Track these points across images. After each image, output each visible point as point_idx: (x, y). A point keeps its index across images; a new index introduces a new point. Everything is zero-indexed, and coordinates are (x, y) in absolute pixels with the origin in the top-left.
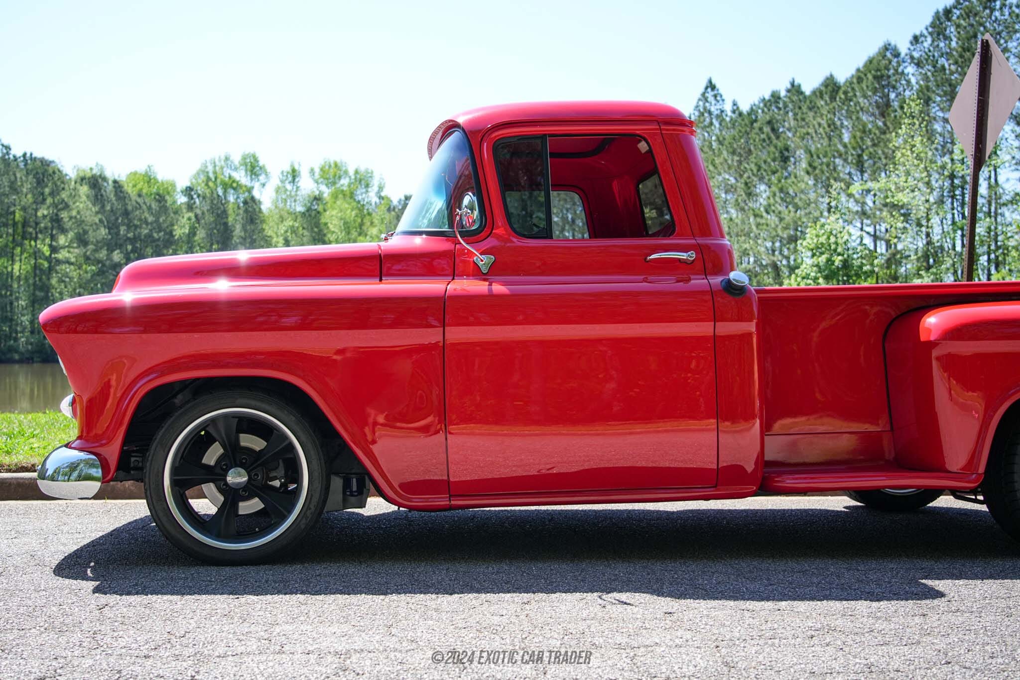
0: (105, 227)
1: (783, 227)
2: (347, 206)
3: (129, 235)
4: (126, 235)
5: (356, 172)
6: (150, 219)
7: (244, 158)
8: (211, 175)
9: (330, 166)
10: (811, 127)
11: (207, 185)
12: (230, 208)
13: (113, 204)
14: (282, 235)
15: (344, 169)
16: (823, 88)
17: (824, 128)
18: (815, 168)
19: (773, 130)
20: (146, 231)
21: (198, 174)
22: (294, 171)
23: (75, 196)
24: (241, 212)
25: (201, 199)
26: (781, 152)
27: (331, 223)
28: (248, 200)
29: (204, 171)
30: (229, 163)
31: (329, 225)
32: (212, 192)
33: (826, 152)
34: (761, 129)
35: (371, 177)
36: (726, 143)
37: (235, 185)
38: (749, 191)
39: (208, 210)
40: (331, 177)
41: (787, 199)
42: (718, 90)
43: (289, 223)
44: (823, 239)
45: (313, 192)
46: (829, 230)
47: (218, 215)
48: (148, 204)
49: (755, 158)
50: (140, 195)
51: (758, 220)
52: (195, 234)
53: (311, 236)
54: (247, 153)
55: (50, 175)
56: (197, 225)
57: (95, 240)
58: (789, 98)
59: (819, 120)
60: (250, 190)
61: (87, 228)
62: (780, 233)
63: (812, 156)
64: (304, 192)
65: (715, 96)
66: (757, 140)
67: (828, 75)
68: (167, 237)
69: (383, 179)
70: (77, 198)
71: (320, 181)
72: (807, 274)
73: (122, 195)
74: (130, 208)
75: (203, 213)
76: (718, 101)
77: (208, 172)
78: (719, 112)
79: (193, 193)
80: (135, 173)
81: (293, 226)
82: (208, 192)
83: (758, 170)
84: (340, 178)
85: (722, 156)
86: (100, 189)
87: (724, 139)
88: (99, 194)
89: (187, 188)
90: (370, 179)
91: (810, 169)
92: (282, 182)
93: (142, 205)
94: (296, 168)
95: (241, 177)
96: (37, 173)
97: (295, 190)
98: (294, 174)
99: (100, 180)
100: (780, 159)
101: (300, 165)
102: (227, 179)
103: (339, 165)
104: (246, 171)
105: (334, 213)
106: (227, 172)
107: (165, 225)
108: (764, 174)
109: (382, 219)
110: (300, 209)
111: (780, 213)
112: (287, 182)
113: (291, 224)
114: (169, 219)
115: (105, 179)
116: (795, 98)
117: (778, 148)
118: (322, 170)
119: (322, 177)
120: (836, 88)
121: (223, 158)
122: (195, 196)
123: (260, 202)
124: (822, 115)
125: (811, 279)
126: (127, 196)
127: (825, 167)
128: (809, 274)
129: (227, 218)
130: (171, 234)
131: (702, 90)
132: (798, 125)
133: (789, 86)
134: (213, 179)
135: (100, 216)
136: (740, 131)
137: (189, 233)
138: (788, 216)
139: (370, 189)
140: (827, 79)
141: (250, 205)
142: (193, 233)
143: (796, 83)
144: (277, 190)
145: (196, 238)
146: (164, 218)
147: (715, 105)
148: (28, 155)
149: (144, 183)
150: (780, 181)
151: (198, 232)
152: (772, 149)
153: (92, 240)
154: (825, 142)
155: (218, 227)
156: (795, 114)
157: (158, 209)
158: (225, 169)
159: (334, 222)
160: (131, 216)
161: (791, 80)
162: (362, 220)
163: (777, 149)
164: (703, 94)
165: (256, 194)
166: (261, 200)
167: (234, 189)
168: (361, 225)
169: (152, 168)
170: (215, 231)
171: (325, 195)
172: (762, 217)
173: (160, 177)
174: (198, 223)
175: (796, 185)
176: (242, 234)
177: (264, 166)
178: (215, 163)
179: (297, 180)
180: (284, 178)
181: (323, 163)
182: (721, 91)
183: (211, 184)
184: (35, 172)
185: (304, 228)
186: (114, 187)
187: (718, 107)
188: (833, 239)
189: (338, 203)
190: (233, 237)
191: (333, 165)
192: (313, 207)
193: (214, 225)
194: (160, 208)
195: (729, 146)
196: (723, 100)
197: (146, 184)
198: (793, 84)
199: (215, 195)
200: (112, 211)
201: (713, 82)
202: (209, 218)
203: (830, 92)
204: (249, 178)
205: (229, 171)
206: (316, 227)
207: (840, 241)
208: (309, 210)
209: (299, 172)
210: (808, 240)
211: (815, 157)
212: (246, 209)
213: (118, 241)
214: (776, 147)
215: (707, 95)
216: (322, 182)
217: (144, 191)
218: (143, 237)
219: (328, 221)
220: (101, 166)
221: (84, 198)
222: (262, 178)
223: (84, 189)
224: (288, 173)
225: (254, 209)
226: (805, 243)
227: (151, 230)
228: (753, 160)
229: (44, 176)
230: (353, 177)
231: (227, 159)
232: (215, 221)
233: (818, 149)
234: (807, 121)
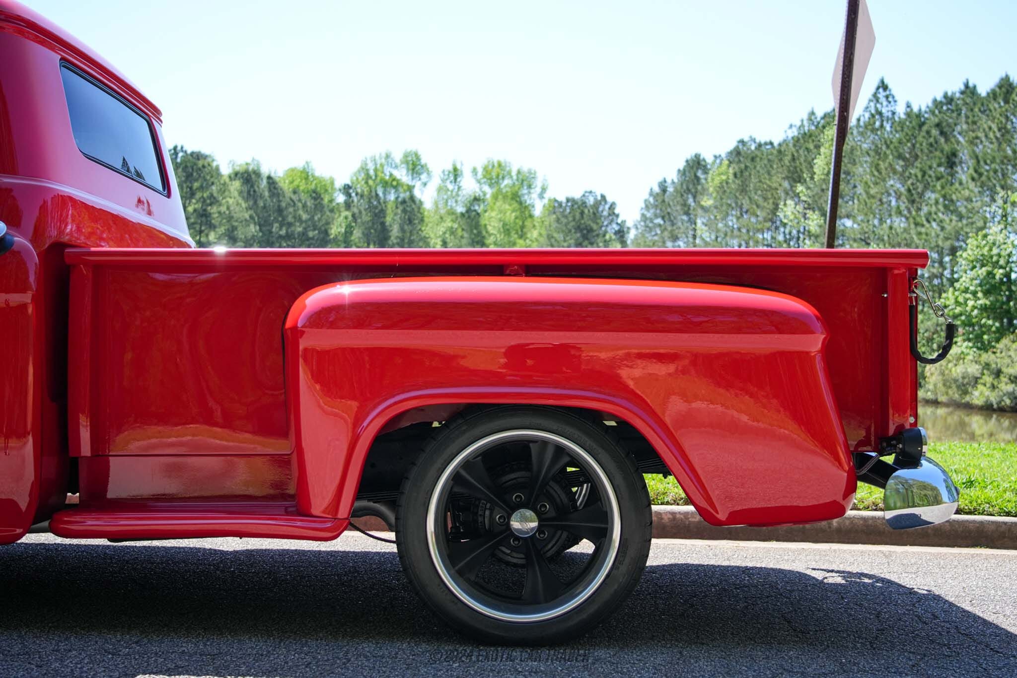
0: (255, 224)
1: (945, 237)
2: (507, 207)
3: (281, 233)
4: (277, 233)
5: (519, 172)
6: (305, 217)
7: (406, 156)
8: (372, 173)
9: (493, 166)
10: (981, 130)
11: (367, 183)
12: (390, 207)
13: (266, 200)
14: (440, 236)
15: (508, 169)
16: (997, 90)
17: (994, 132)
18: (981, 175)
19: (942, 133)
20: (300, 229)
21: (359, 171)
22: (455, 170)
23: (224, 191)
24: (399, 211)
25: (359, 197)
26: (948, 157)
27: (490, 225)
28: (407, 200)
29: (364, 169)
30: (390, 161)
31: (488, 226)
32: (371, 191)
33: (994, 158)
34: (928, 132)
35: (533, 178)
36: (892, 146)
37: (395, 183)
38: (913, 198)
39: (366, 210)
40: (494, 177)
41: (949, 206)
42: (890, 90)
43: (448, 223)
44: (985, 251)
45: (475, 192)
46: (991, 241)
47: (376, 215)
48: (303, 202)
49: (921, 163)
50: (295, 192)
51: (919, 229)
52: (351, 233)
53: (470, 238)
54: (409, 150)
55: (200, 169)
56: (353, 224)
57: (243, 237)
58: (963, 99)
59: (990, 123)
60: (410, 188)
61: (236, 224)
62: (940, 243)
63: (978, 162)
64: (464, 192)
65: (887, 97)
66: (924, 144)
67: (1004, 75)
68: (322, 236)
69: (546, 180)
70: (227, 193)
71: (482, 181)
72: (965, 288)
73: (276, 191)
74: (283, 205)
75: (360, 212)
76: (890, 102)
77: (367, 170)
78: (890, 114)
79: (351, 191)
80: (293, 170)
81: (452, 228)
82: (366, 190)
83: (923, 176)
84: (503, 178)
85: (888, 161)
86: (252, 186)
87: (891, 142)
88: (252, 190)
89: (345, 185)
90: (533, 180)
91: (975, 175)
92: (443, 181)
93: (296, 202)
94: (459, 167)
95: (402, 175)
96: (186, 167)
97: (456, 190)
98: (456, 173)
99: (253, 176)
100: (946, 165)
101: (462, 164)
102: (387, 178)
103: (503, 165)
104: (408, 169)
105: (493, 214)
106: (388, 170)
107: (321, 224)
108: (929, 180)
109: (543, 222)
110: (460, 209)
111: (941, 221)
112: (448, 182)
113: (450, 225)
114: (325, 217)
115: (257, 174)
116: (968, 100)
117: (945, 153)
118: (485, 169)
119: (484, 177)
120: (1010, 89)
121: (384, 155)
122: (353, 195)
123: (421, 203)
124: (994, 118)
125: (971, 293)
126: (280, 192)
127: (992, 173)
128: (968, 288)
129: (385, 217)
130: (326, 233)
131: (873, 90)
132: (969, 128)
133: (963, 88)
134: (374, 177)
135: (251, 212)
136: (907, 134)
137: (346, 232)
138: (949, 225)
139: (532, 191)
140: (1002, 79)
141: (408, 204)
142: (349, 232)
143: (971, 85)
144: (440, 190)
145: (353, 238)
146: (319, 216)
147: (887, 106)
148: (179, 148)
149: (302, 180)
150: (943, 187)
151: (355, 232)
152: (938, 153)
153: (240, 236)
154: (995, 146)
155: (375, 226)
156: (967, 117)
157: (313, 206)
158: (385, 167)
159: (492, 224)
160: (285, 213)
161: (965, 81)
162: (523, 222)
163: (943, 154)
164: (875, 95)
165: (417, 193)
166: (422, 200)
167: (395, 187)
168: (523, 227)
169: (310, 165)
170: (372, 231)
171: (488, 196)
172: (923, 226)
173: (317, 174)
174: (355, 222)
175: (960, 192)
176: (400, 235)
177: (426, 165)
178: (375, 160)
179: (458, 180)
180: (446, 177)
181: (486, 162)
182: (894, 92)
183: (371, 182)
184: (184, 165)
185: (463, 230)
186: (268, 183)
187: (890, 108)
188: (995, 251)
189: (498, 204)
190: (390, 237)
191: (496, 165)
192: (472, 208)
193: (370, 224)
194: (316, 205)
195: (894, 150)
196: (895, 101)
197: (304, 181)
198: (967, 86)
199: (373, 194)
200: (264, 207)
201: (886, 82)
202: (366, 217)
203: (1004, 93)
204: (410, 177)
205: (389, 169)
206: (476, 228)
207: (1003, 253)
208: (469, 211)
209: (462, 171)
210: (969, 252)
211: (982, 163)
212: (404, 209)
213: (270, 238)
214: (942, 151)
215: (879, 95)
216: (485, 183)
217: (301, 188)
218: (296, 236)
219: (487, 222)
220: (258, 162)
221: (236, 194)
222: (424, 177)
223: (237, 184)
224: (449, 172)
225: (413, 209)
226: (965, 255)
227: (305, 229)
228: (919, 165)
229: (193, 170)
230: (515, 177)
231: (388, 156)
232: (372, 221)
233: (985, 154)
234: (978, 124)
